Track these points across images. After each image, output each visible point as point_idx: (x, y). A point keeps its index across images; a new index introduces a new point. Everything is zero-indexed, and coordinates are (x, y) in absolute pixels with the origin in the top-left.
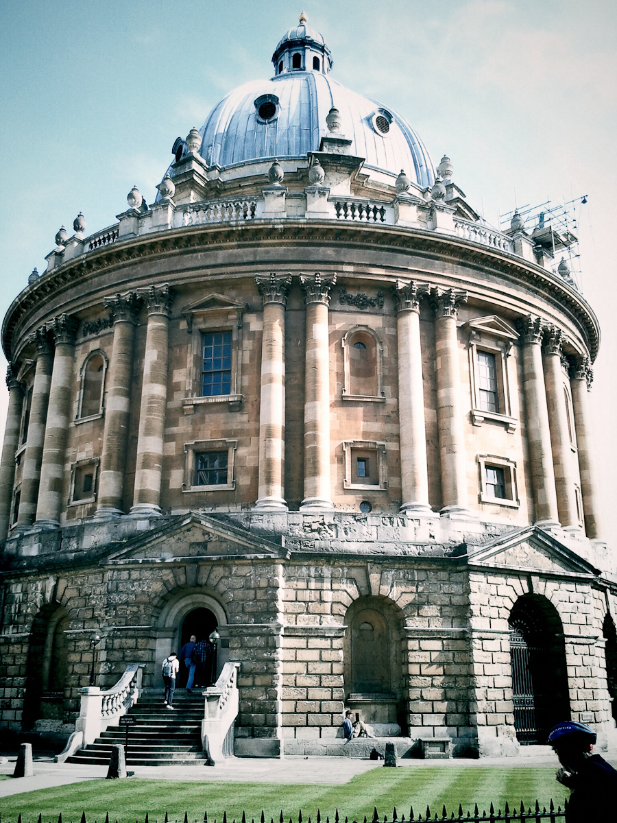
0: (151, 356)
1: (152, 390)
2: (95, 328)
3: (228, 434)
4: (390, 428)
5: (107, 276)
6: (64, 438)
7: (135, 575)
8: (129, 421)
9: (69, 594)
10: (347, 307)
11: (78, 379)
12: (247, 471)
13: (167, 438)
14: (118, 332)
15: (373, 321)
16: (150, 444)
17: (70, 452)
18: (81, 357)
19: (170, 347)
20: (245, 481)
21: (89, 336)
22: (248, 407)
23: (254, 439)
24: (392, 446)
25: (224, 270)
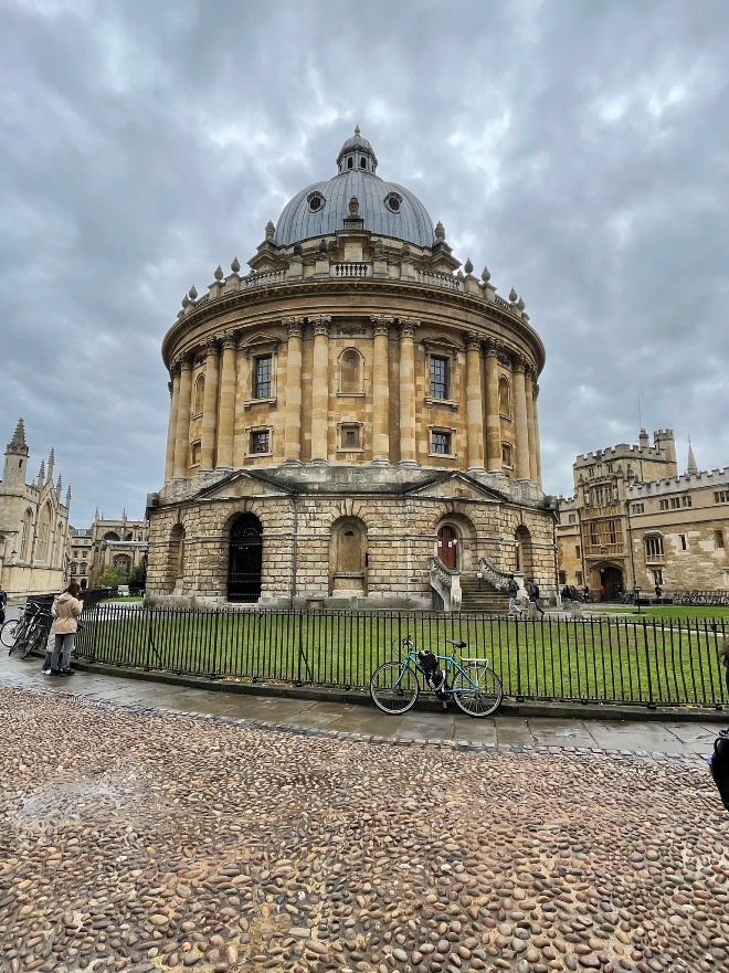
1: (407, 387)
2: (350, 332)
3: (450, 424)
4: (514, 435)
5: (368, 298)
9: (364, 511)
11: (335, 363)
12: (461, 449)
13: (418, 420)
16: (408, 422)
17: (333, 414)
19: (416, 361)
20: (461, 455)
21: (342, 335)
22: (460, 410)
23: (464, 431)
24: (515, 446)
25: (452, 321)
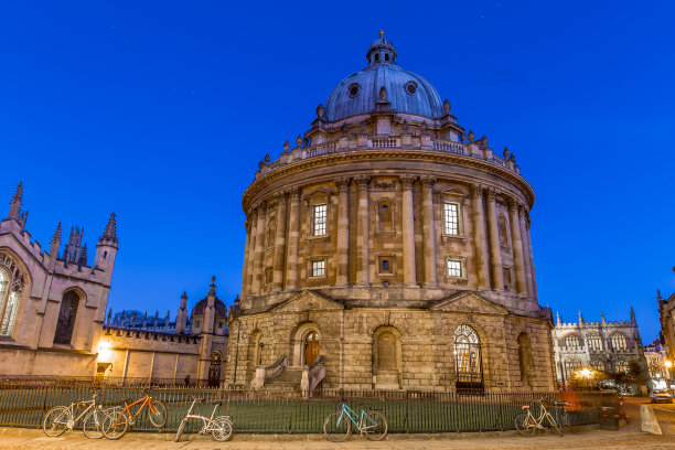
0: (293, 219)
1: (293, 234)
2: (272, 206)
3: (324, 253)
4: (398, 246)
5: (275, 183)
6: (262, 256)
7: (284, 317)
8: (285, 247)
9: (261, 325)
10: (377, 189)
11: (267, 230)
12: (332, 270)
14: (280, 208)
15: (390, 195)
16: (291, 259)
17: (264, 263)
18: (268, 219)
19: (300, 214)
21: (270, 210)
22: (333, 240)
24: (399, 254)
